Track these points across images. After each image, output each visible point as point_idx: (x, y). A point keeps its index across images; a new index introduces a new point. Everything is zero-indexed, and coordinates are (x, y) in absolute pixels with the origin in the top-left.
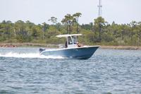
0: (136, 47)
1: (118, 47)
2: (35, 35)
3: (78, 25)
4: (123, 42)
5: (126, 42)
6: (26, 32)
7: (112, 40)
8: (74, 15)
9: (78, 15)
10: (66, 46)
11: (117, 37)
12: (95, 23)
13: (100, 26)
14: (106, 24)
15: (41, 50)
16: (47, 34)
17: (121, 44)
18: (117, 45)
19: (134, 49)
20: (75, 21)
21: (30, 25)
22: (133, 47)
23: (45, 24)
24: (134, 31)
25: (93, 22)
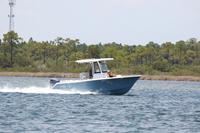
0: (63, 74)
4: (44, 66)
5: (48, 66)
7: (29, 63)
10: (91, 76)
11: (35, 60)
12: (5, 40)
13: (12, 44)
14: (20, 41)
15: (53, 82)
18: (36, 71)
24: (61, 51)
25: (2, 38)
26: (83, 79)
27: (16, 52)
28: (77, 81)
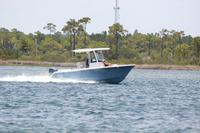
0: (168, 66)
1: (144, 66)
2: (25, 48)
3: (86, 34)
4: (149, 58)
5: (154, 58)
6: (12, 45)
7: (134, 56)
8: (81, 21)
9: (86, 20)
10: (88, 65)
11: (140, 52)
12: (110, 32)
13: (118, 36)
14: (126, 34)
15: (51, 71)
16: (41, 47)
17: (146, 62)
18: (141, 63)
19: (165, 69)
20: (81, 29)
21: (18, 34)
22: (164, 66)
23: (39, 34)
24: (166, 43)
25: (107, 30)
26: (80, 67)
27: (121, 44)
28: (74, 70)
